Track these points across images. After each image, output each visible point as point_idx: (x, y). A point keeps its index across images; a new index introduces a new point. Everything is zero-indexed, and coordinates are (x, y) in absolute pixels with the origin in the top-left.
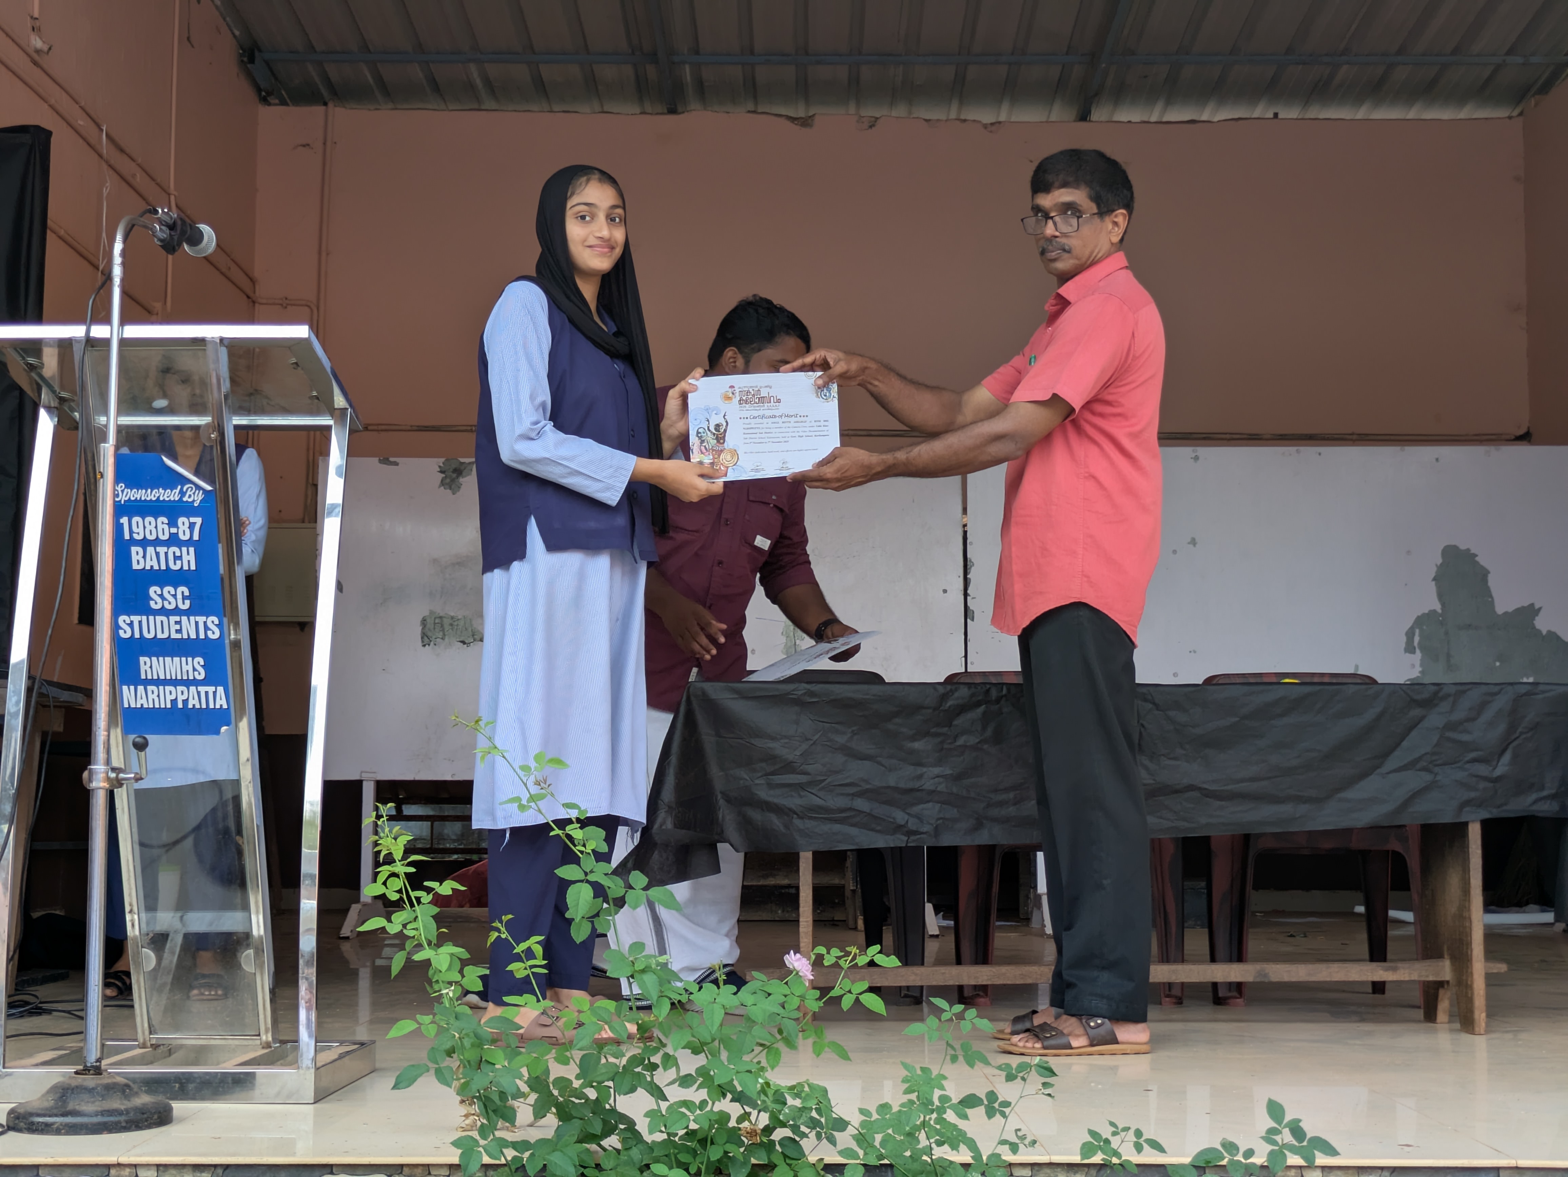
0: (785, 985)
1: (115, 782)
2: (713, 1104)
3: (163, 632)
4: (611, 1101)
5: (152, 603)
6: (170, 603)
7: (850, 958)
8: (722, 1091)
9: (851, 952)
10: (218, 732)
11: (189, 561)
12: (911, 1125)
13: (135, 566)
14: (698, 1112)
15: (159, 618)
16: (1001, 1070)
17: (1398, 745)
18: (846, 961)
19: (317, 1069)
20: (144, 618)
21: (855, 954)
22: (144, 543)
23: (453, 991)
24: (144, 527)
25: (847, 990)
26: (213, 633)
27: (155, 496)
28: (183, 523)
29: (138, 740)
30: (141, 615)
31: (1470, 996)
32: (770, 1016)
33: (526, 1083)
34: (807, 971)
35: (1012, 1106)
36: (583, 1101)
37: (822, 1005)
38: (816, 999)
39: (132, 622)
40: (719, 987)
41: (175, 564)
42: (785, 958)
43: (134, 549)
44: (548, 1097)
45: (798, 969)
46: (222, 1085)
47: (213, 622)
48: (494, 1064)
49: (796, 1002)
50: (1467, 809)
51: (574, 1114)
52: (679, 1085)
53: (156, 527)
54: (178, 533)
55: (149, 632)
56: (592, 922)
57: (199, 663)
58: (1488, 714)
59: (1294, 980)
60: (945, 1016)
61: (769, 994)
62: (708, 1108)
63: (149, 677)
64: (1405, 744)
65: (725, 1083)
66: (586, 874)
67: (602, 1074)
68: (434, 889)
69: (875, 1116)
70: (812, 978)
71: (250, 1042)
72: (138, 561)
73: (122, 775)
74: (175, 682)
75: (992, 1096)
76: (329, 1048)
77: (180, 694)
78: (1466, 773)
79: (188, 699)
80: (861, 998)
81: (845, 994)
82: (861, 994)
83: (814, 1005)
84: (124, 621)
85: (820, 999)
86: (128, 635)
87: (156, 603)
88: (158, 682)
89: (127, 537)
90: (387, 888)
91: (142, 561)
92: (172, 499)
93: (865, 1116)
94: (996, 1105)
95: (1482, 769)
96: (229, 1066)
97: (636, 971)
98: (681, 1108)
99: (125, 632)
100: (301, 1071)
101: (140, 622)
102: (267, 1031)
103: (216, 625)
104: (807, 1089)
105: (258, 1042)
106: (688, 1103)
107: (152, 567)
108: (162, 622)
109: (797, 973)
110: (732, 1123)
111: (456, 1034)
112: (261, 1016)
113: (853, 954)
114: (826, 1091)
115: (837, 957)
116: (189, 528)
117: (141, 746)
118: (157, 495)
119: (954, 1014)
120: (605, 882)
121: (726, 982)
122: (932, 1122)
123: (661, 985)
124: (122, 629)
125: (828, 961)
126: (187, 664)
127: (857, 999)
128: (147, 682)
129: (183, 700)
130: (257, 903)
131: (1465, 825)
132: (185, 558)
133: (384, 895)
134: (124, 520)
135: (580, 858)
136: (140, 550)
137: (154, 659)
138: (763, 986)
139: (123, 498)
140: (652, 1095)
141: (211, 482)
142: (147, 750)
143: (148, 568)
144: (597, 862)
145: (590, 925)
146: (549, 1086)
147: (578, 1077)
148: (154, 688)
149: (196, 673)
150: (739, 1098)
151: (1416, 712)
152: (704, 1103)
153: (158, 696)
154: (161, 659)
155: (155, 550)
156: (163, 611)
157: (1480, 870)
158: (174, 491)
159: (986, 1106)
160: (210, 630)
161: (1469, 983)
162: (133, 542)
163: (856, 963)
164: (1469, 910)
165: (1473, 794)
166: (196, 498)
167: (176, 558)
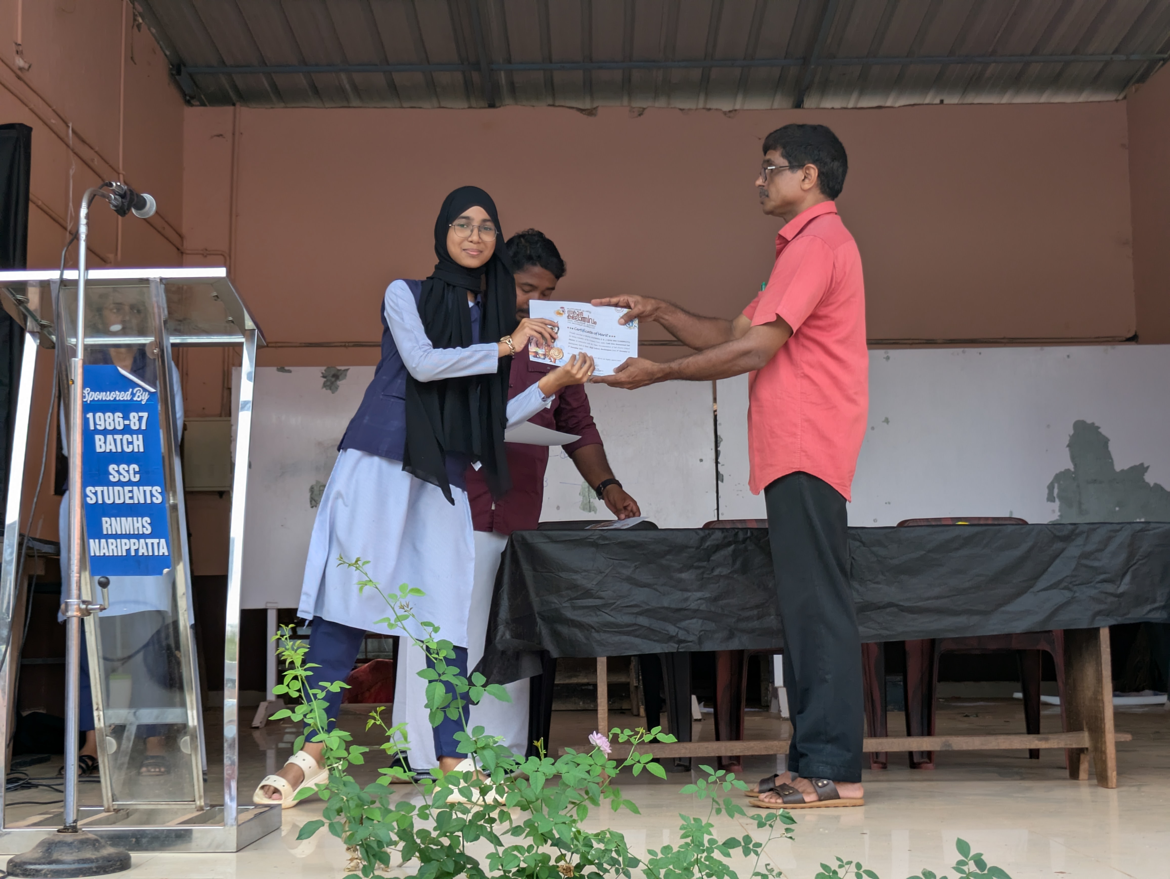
0: (590, 758)
1: (85, 612)
2: (538, 847)
3: (119, 499)
4: (461, 847)
5: (111, 477)
6: (124, 477)
7: (639, 736)
8: (544, 838)
9: (639, 732)
10: (161, 573)
11: (138, 445)
12: (688, 862)
13: (98, 450)
14: (527, 854)
15: (117, 488)
16: (754, 819)
17: (1045, 570)
18: (636, 738)
19: (239, 826)
20: (105, 488)
21: (642, 734)
22: (105, 432)
23: (342, 765)
24: (105, 420)
25: (637, 760)
26: (157, 499)
27: (112, 397)
28: (134, 417)
29: (102, 579)
30: (103, 486)
31: (1104, 759)
32: (579, 781)
33: (396, 834)
34: (606, 746)
35: (763, 846)
36: (439, 847)
37: (618, 772)
38: (614, 768)
39: (96, 491)
40: (540, 760)
41: (128, 447)
42: (589, 737)
43: (97, 437)
44: (413, 844)
45: (599, 745)
46: (167, 839)
47: (157, 490)
48: (373, 820)
49: (598, 770)
50: (1097, 618)
51: (433, 858)
52: (512, 834)
53: (114, 420)
54: (129, 425)
55: (109, 499)
56: (445, 712)
57: (146, 521)
58: (1112, 547)
59: (970, 748)
60: (711, 779)
61: (578, 765)
62: (534, 851)
63: (110, 533)
64: (1050, 569)
65: (546, 832)
66: (439, 675)
67: (454, 826)
68: (327, 688)
69: (660, 856)
70: (610, 751)
71: (188, 807)
72: (101, 446)
73: (90, 607)
74: (129, 536)
75: (747, 839)
76: (247, 810)
77: (133, 545)
78: (1097, 591)
79: (138, 549)
80: (648, 766)
81: (635, 764)
82: (647, 763)
83: (613, 773)
84: (91, 491)
85: (616, 767)
86: (93, 501)
87: (114, 477)
88: (116, 536)
89: (92, 427)
90: (289, 688)
91: (103, 445)
92: (126, 399)
93: (652, 855)
94: (751, 846)
95: (1110, 588)
96: (172, 825)
97: (478, 748)
98: (514, 851)
99: (91, 499)
100: (227, 828)
101: (102, 492)
102: (200, 798)
103: (159, 493)
104: (608, 835)
105: (194, 806)
106: (520, 848)
107: (111, 450)
108: (119, 491)
109: (599, 748)
110: (552, 863)
111: (344, 797)
112: (196, 787)
113: (640, 733)
114: (623, 837)
115: (628, 736)
116: (138, 420)
117: (104, 585)
118: (114, 396)
119: (717, 777)
120: (454, 681)
121: (546, 756)
122: (703, 860)
123: (497, 758)
124: (89, 497)
125: (622, 738)
126: (138, 522)
127: (644, 767)
128: (108, 537)
129: (135, 550)
130: (191, 701)
131: (1097, 630)
132: (136, 443)
133: (287, 693)
134: (90, 415)
135: (434, 663)
136: (102, 437)
137: (113, 519)
138: (573, 758)
139: (88, 399)
140: (492, 842)
141: (154, 385)
142: (109, 587)
143: (108, 450)
144: (447, 666)
145: (443, 713)
146: (413, 837)
147: (435, 829)
148: (113, 541)
149: (144, 529)
150: (557, 843)
151: (1059, 545)
152: (531, 847)
153: (116, 547)
154: (118, 519)
155: (113, 437)
156: (120, 483)
157: (1109, 663)
158: (127, 393)
159: (743, 846)
160: (155, 496)
161: (1103, 749)
162: (97, 432)
163: (643, 740)
164: (1102, 694)
165: (1102, 607)
166: (143, 398)
167: (130, 443)
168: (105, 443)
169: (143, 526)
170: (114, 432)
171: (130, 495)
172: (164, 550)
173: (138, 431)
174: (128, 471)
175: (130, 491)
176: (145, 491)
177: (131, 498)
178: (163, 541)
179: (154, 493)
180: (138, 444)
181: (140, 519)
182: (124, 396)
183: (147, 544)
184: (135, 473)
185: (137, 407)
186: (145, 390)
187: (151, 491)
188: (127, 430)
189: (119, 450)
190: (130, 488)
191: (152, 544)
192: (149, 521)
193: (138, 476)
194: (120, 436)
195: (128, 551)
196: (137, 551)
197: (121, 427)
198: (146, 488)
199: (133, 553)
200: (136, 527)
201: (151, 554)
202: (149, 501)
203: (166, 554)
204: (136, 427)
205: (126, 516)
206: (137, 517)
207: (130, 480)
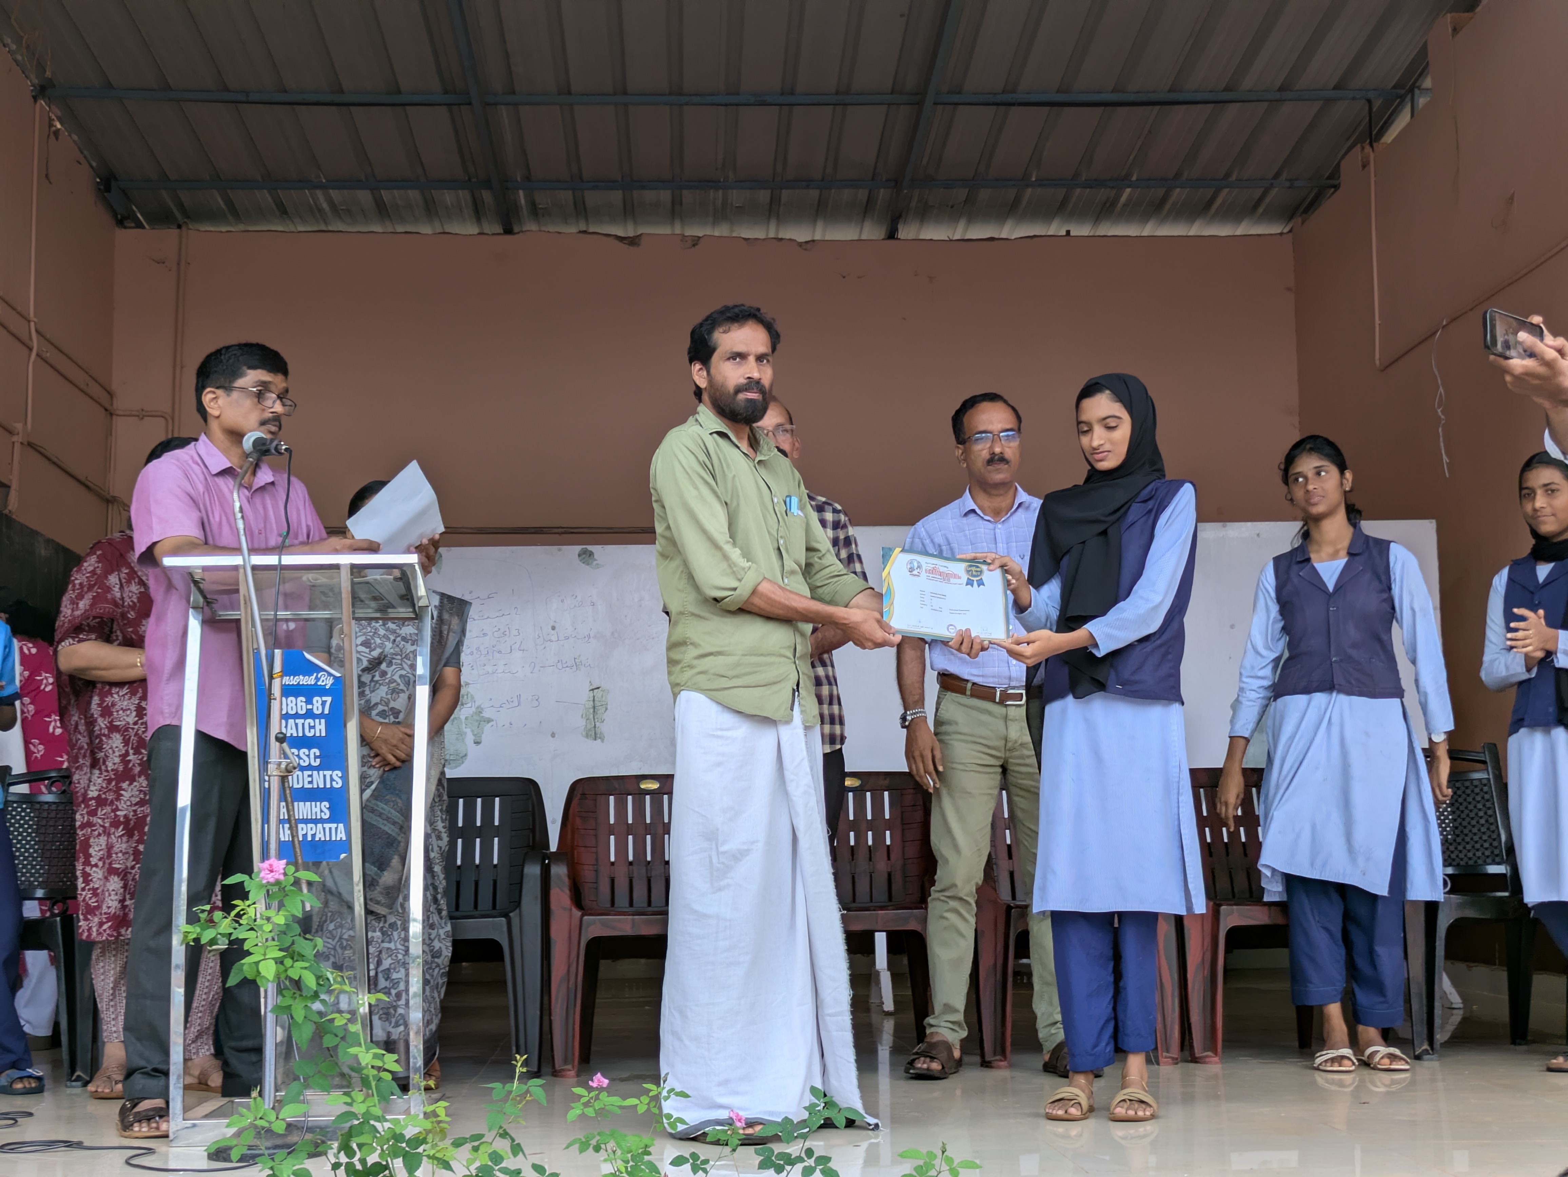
6: (305, 761)
11: (320, 730)
27: (296, 682)
28: (317, 701)
41: (310, 732)
53: (296, 705)
54: (312, 709)
57: (325, 806)
74: (306, 821)
77: (310, 830)
79: (315, 834)
92: (309, 684)
116: (321, 705)
118: (299, 681)
126: (316, 807)
129: (312, 835)
132: (318, 727)
149: (323, 814)
155: (295, 721)
158: (311, 677)
160: (334, 781)
166: (328, 682)
167: (311, 727)
168: (286, 727)
169: (321, 811)
170: (296, 716)
171: (310, 779)
172: (342, 835)
173: (321, 716)
174: (308, 756)
175: (309, 776)
176: (325, 776)
177: (310, 782)
178: (341, 826)
179: (335, 777)
180: (320, 728)
181: (318, 803)
182: (309, 680)
183: (324, 829)
184: (316, 757)
185: (321, 691)
186: (330, 674)
187: (331, 776)
188: (309, 714)
189: (301, 734)
190: (310, 773)
191: (330, 829)
192: (328, 806)
193: (318, 760)
194: (302, 721)
195: (305, 836)
196: (314, 836)
197: (304, 712)
198: (326, 772)
199: (309, 839)
200: (314, 812)
201: (328, 839)
202: (328, 786)
203: (344, 839)
204: (320, 712)
205: (305, 801)
206: (316, 801)
207: (310, 764)
